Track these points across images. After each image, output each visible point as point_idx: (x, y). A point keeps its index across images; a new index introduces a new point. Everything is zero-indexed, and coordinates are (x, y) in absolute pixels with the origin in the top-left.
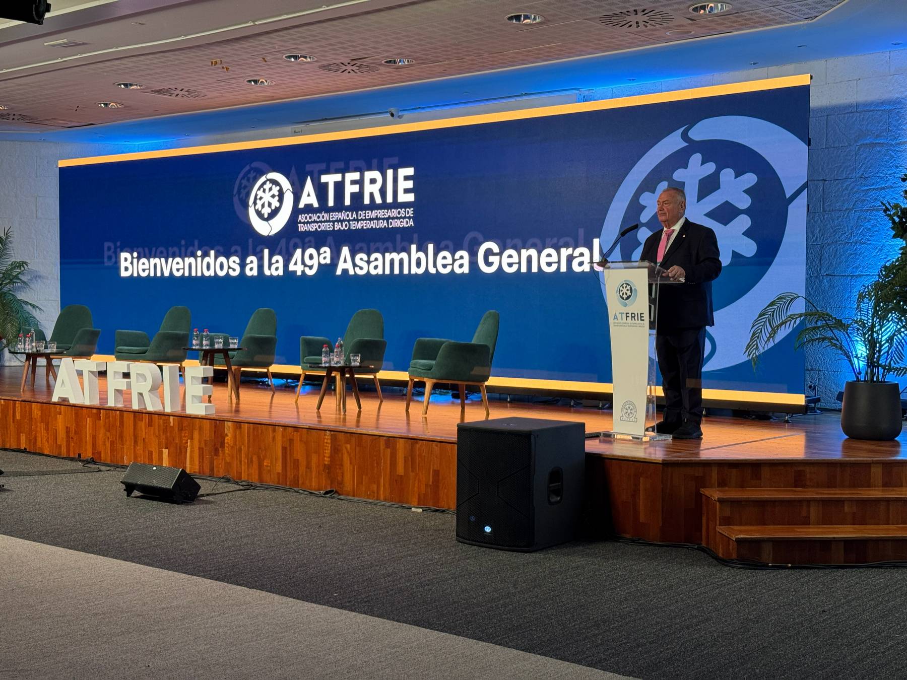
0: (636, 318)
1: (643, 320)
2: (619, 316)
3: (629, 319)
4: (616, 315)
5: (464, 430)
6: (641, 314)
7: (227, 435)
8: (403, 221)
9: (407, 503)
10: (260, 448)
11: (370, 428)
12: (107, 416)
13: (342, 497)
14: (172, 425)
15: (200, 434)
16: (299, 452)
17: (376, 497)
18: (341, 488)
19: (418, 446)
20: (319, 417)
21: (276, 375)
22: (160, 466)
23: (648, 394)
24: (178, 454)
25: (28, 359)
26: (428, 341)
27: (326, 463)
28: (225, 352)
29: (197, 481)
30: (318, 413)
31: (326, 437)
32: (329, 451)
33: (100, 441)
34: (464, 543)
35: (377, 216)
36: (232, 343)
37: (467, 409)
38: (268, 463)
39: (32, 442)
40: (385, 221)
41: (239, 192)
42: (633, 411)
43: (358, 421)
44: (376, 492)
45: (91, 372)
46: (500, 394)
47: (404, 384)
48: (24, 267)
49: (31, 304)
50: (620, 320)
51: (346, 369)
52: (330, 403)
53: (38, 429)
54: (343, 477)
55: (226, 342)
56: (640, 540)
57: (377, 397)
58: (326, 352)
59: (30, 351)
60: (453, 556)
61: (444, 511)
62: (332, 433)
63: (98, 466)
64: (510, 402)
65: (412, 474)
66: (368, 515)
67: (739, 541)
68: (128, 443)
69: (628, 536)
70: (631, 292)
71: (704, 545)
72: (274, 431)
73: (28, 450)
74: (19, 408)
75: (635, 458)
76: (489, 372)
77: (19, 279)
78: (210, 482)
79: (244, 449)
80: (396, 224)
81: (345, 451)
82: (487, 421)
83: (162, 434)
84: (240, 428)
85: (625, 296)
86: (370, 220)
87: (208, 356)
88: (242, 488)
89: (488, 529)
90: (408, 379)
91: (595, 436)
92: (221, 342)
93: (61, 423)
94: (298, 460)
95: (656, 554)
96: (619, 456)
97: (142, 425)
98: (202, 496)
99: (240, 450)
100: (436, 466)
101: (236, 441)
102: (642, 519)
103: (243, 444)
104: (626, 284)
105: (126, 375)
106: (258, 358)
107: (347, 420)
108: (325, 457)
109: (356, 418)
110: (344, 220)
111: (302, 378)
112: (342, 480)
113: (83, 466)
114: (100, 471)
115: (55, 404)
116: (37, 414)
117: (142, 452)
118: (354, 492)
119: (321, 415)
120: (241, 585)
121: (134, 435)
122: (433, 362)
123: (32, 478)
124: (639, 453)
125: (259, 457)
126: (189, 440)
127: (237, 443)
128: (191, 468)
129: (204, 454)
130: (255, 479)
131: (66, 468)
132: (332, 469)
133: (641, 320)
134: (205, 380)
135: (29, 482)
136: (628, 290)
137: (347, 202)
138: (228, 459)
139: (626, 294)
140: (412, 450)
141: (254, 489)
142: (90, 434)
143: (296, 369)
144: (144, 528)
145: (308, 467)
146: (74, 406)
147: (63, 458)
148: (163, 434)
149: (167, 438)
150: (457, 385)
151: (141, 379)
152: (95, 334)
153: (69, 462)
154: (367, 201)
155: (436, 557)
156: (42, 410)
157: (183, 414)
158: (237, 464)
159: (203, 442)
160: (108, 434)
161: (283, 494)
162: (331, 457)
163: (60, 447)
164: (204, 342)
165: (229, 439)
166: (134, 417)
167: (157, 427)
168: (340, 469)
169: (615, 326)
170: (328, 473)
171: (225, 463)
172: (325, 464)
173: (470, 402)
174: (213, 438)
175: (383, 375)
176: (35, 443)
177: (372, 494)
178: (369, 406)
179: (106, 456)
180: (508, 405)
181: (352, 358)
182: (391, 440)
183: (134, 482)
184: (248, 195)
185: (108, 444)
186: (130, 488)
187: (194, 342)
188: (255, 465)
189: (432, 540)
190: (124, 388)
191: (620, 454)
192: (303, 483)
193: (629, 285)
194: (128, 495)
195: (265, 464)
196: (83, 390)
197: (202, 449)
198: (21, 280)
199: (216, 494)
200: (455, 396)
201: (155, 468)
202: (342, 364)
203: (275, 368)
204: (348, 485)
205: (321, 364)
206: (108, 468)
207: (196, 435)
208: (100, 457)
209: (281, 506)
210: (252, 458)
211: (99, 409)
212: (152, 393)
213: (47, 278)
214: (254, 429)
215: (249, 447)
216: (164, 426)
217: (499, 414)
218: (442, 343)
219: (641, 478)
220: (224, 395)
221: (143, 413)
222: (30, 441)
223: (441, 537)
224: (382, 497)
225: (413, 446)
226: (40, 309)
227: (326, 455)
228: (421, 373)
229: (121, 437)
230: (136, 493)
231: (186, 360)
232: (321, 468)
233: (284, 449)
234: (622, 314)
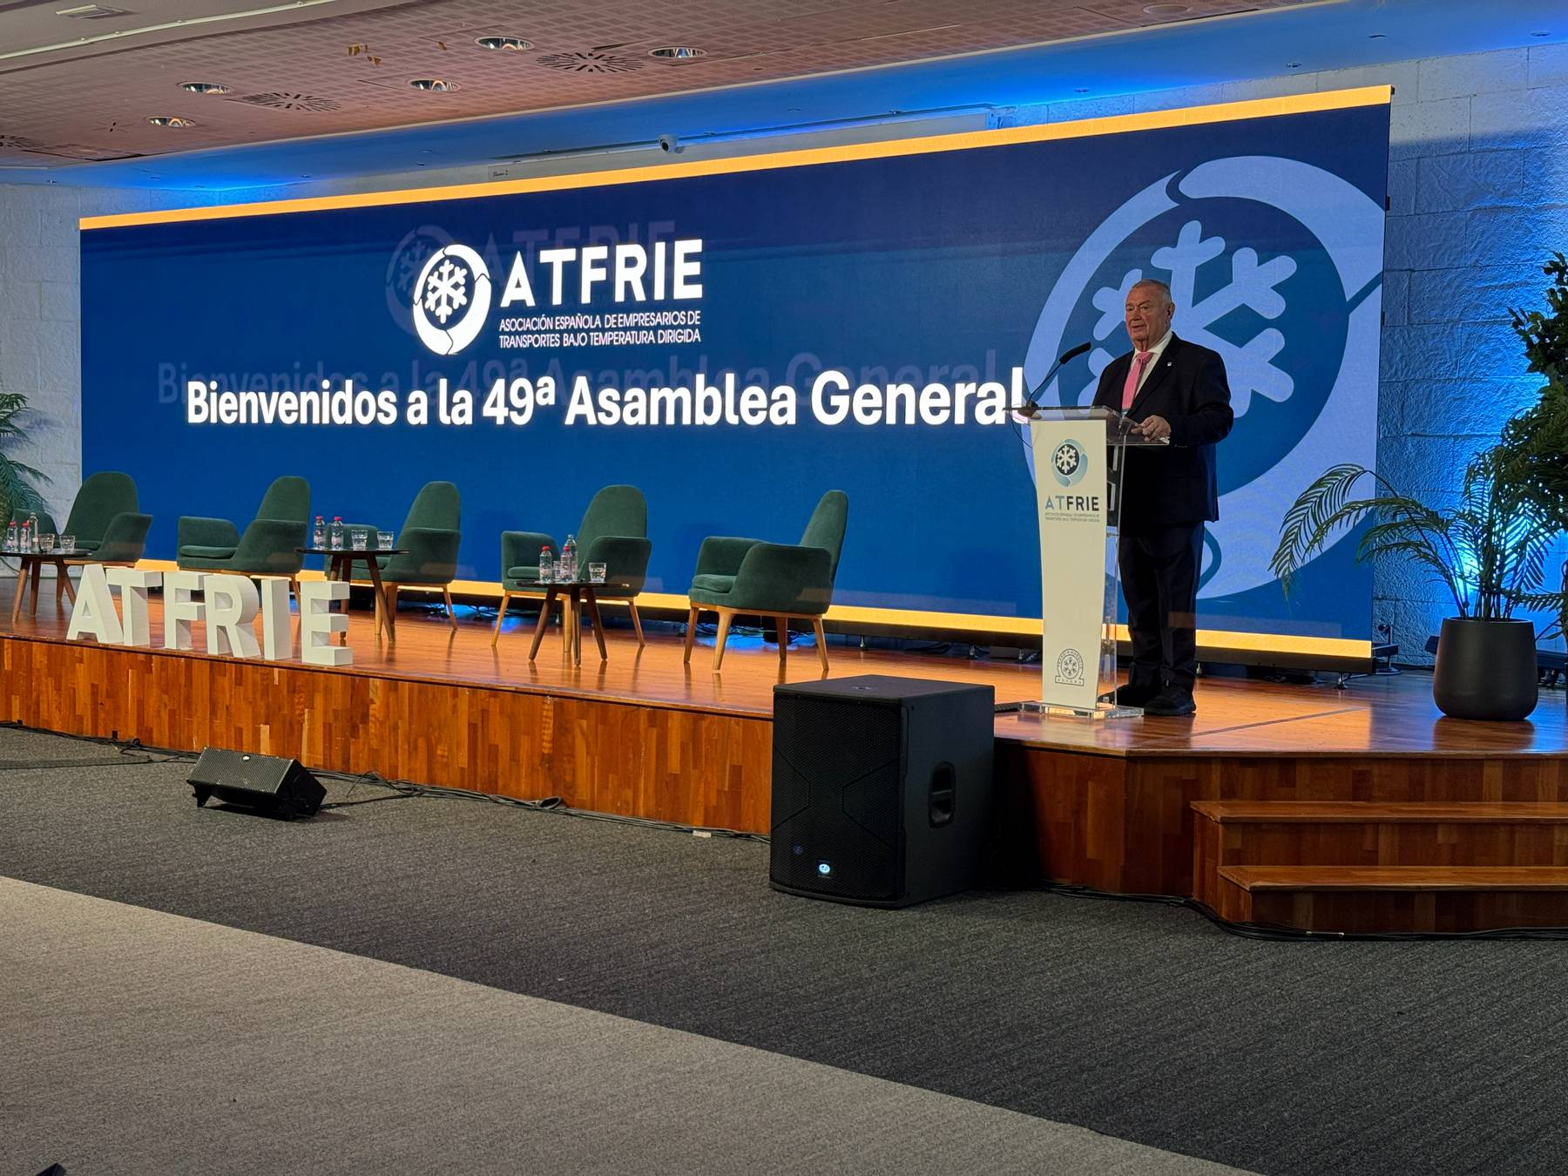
0: (1085, 505)
1: (1097, 510)
2: (1055, 502)
3: (1073, 507)
4: (1049, 500)
5: (785, 697)
6: (1093, 498)
7: (372, 702)
8: (683, 332)
9: (686, 822)
10: (430, 725)
11: (623, 693)
12: (163, 667)
13: (573, 811)
14: (276, 682)
15: (325, 699)
16: (498, 734)
17: (631, 812)
18: (570, 795)
19: (705, 724)
20: (534, 671)
21: (459, 599)
22: (255, 753)
23: (1104, 637)
24: (288, 733)
25: (24, 566)
26: (724, 541)
27: (546, 751)
28: (370, 556)
29: (320, 780)
30: (532, 664)
31: (546, 707)
32: (551, 731)
33: (150, 711)
34: (784, 892)
35: (637, 323)
36: (383, 541)
37: (790, 661)
38: (444, 751)
39: (32, 709)
40: (651, 332)
41: (396, 279)
42: (1076, 668)
43: (601, 680)
44: (631, 801)
45: (137, 589)
46: (847, 635)
47: (681, 616)
48: (18, 405)
49: (30, 470)
50: (1057, 510)
51: (582, 589)
52: (554, 648)
53: (43, 689)
54: (574, 775)
55: (372, 540)
56: (1086, 888)
57: (635, 638)
58: (547, 560)
59: (29, 552)
60: (763, 915)
61: (748, 836)
62: (556, 699)
63: (146, 754)
64: (864, 649)
65: (694, 773)
66: (618, 843)
67: (1257, 892)
68: (199, 714)
69: (1066, 882)
70: (1077, 461)
71: (1195, 897)
72: (455, 695)
73: (24, 724)
74: (10, 651)
75: (1080, 747)
76: (830, 596)
77: (10, 425)
78: (342, 782)
79: (403, 727)
80: (669, 337)
81: (578, 733)
82: (824, 681)
83: (258, 695)
84: (396, 689)
85: (1066, 468)
86: (625, 329)
87: (341, 564)
88: (398, 793)
89: (825, 869)
90: (689, 608)
91: (1011, 709)
92: (363, 540)
93: (82, 678)
94: (497, 746)
95: (1114, 913)
96: (1053, 744)
97: (225, 682)
98: (329, 806)
99: (395, 728)
100: (735, 758)
101: (389, 712)
102: (1091, 852)
103: (401, 718)
104: (1068, 446)
105: (197, 596)
106: (426, 568)
107: (582, 678)
108: (543, 741)
109: (597, 674)
110: (580, 330)
111: (504, 604)
112: (574, 781)
113: (122, 752)
114: (151, 761)
115: (72, 644)
116: (41, 662)
117: (224, 730)
118: (593, 803)
119: (538, 668)
120: (397, 961)
121: (211, 699)
122: (733, 579)
123: (31, 772)
124: (1086, 738)
125: (428, 741)
126: (306, 710)
127: (391, 715)
128: (309, 758)
129: (334, 734)
130: (421, 779)
131: (91, 755)
132: (555, 762)
133: (1094, 509)
134: (335, 606)
135: (26, 779)
136: (1071, 457)
137: (586, 298)
138: (374, 743)
139: (1068, 463)
140: (695, 733)
141: (419, 796)
142: (133, 697)
143: (495, 589)
144: (227, 862)
145: (514, 758)
146: (106, 648)
147: (86, 739)
148: (262, 699)
149: (268, 706)
150: (774, 618)
151: (223, 603)
152: (142, 523)
153: (96, 746)
154: (620, 296)
155: (735, 915)
156: (49, 655)
157: (296, 665)
158: (390, 753)
159: (331, 713)
160: (165, 698)
161: (470, 804)
162: (554, 741)
163: (81, 718)
164: (334, 540)
165: (375, 709)
166: (211, 667)
167: (250, 687)
168: (569, 761)
169: (1047, 518)
170: (549, 769)
171: (369, 750)
172: (543, 754)
173: (795, 648)
174: (349, 706)
175: (644, 600)
176: (37, 712)
177: (625, 806)
178: (621, 652)
179: (161, 736)
180: (862, 654)
181: (591, 570)
182: (658, 714)
183: (211, 781)
184: (412, 283)
185: (165, 716)
186: (203, 792)
187: (316, 539)
188: (422, 755)
189: (727, 886)
190: (193, 617)
191: (1054, 741)
192: (504, 786)
193: (1073, 448)
194: (200, 804)
195: (439, 752)
196: (121, 620)
197: (330, 724)
198: (13, 427)
199: (352, 804)
200: (770, 638)
201: (246, 758)
202: (574, 579)
203: (457, 587)
204: (583, 793)
205: (538, 579)
206: (165, 757)
207: (319, 700)
208: (151, 737)
209: (466, 825)
210: (416, 742)
211: (149, 654)
212: (243, 628)
213: (60, 425)
214: (420, 691)
215: (410, 725)
216: (262, 684)
217: (845, 670)
218: (750, 545)
219: (1090, 783)
220: (367, 631)
221: (226, 662)
222: (29, 708)
223: (743, 882)
224: (642, 812)
225: (696, 723)
226: (46, 478)
227: (545, 738)
228: (710, 596)
229: (188, 702)
230: (214, 801)
231: (302, 571)
232: (537, 761)
233: (472, 727)
234: (1060, 498)
